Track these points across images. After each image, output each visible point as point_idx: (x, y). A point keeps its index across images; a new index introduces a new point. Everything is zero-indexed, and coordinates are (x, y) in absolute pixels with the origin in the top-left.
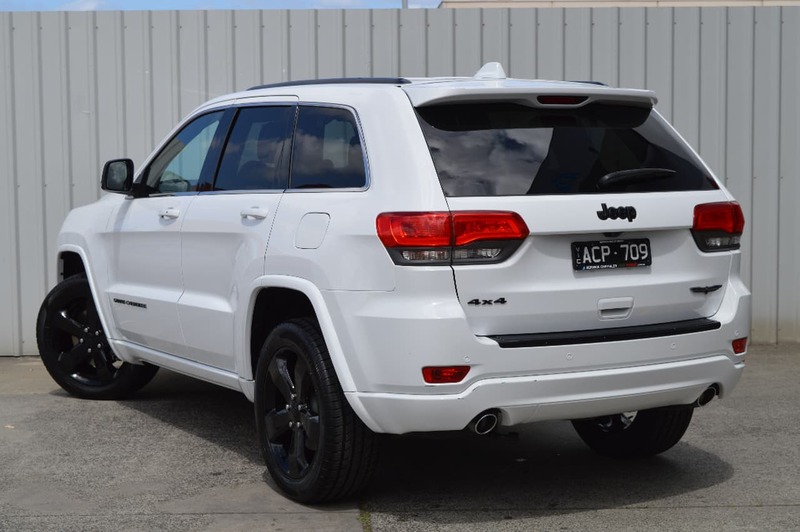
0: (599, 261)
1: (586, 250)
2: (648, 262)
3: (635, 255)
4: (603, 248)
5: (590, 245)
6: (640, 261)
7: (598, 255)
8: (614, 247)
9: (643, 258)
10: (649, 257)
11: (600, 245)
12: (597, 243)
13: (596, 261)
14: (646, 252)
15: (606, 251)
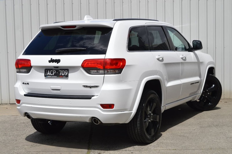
0: (52, 75)
1: (49, 71)
2: (67, 76)
3: (63, 74)
4: (54, 71)
5: (50, 70)
6: (64, 76)
7: (52, 73)
8: (57, 71)
9: (65, 75)
10: (68, 75)
11: (53, 70)
12: (52, 70)
13: (51, 75)
14: (67, 73)
15: (54, 72)
